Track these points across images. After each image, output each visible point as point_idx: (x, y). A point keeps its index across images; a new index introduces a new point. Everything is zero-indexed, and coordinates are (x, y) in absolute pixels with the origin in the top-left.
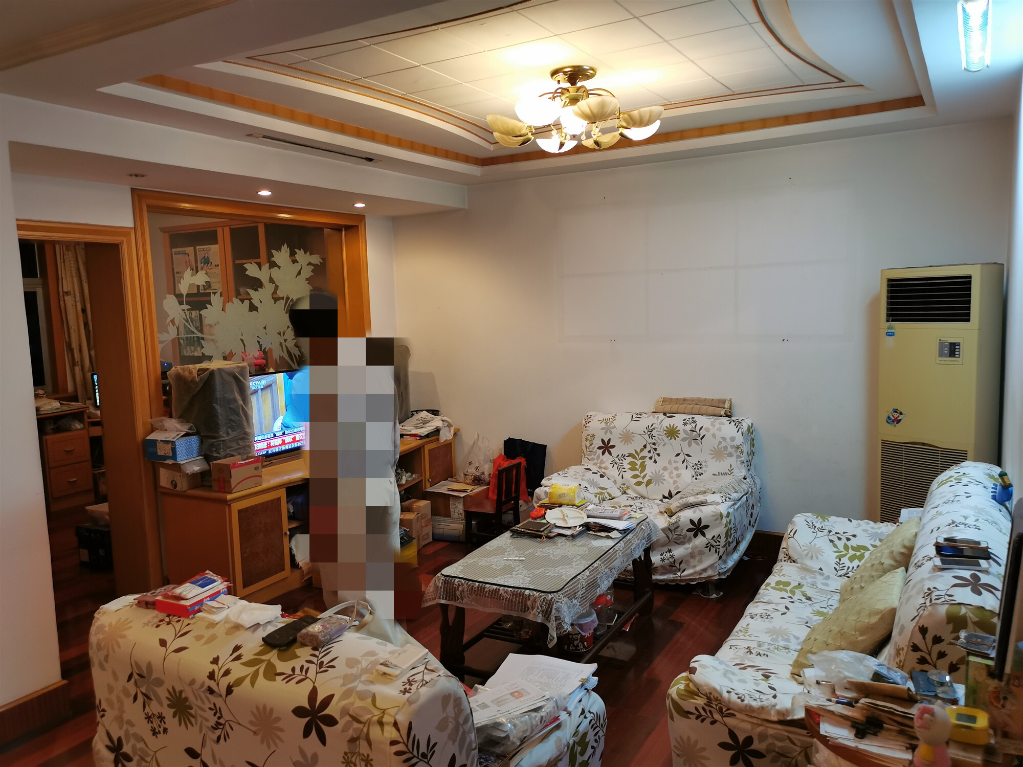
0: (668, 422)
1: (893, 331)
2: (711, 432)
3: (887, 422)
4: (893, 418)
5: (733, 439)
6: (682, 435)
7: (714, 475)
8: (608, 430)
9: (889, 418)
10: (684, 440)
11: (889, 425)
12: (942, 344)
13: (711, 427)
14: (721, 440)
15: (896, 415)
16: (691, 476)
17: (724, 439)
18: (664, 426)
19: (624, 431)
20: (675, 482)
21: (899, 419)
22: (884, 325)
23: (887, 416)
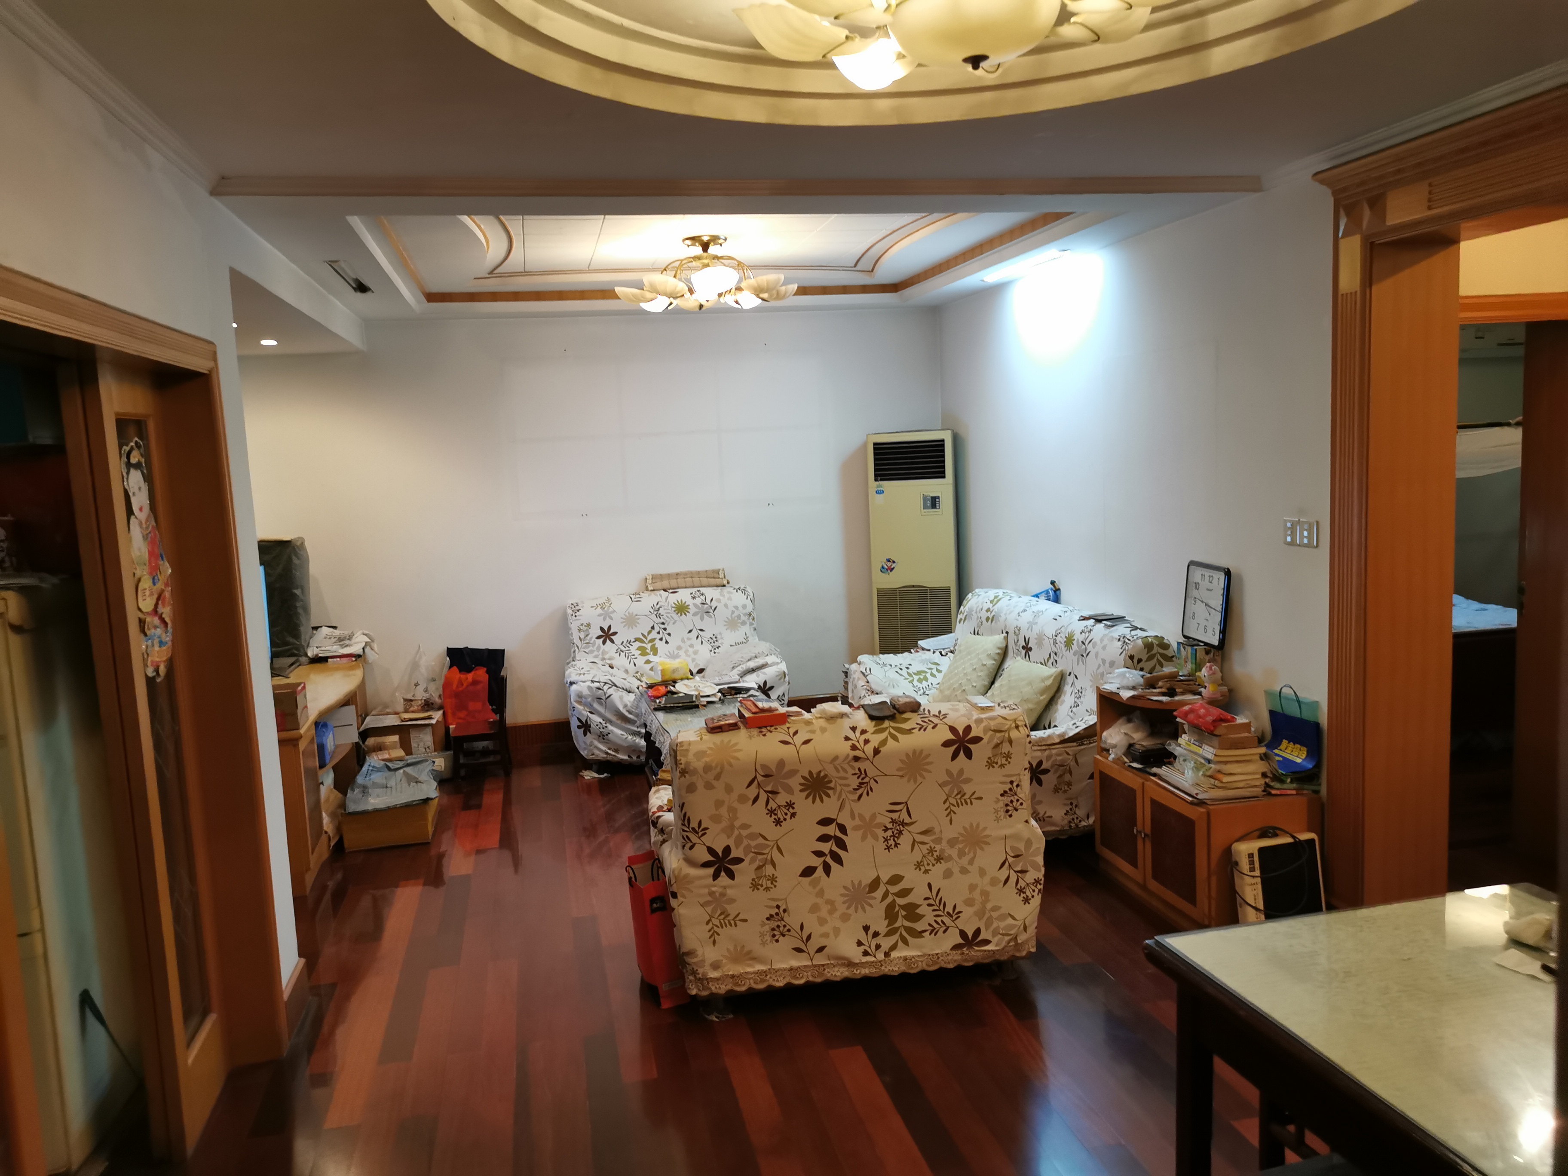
0: (673, 598)
1: (882, 489)
2: (723, 602)
3: (881, 571)
4: (886, 567)
5: (744, 607)
6: (693, 609)
7: (731, 646)
8: (606, 615)
9: (883, 567)
10: (695, 614)
11: (883, 574)
12: (925, 498)
13: (721, 598)
14: (734, 609)
15: (889, 564)
16: (709, 652)
17: (736, 608)
18: (671, 603)
19: (627, 614)
20: (693, 660)
21: (892, 567)
22: (873, 484)
23: (881, 566)
